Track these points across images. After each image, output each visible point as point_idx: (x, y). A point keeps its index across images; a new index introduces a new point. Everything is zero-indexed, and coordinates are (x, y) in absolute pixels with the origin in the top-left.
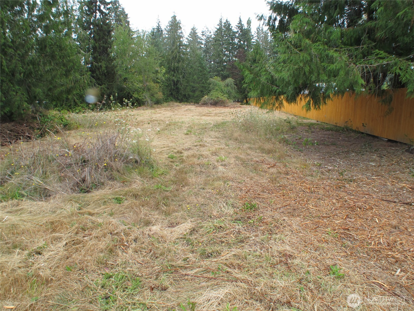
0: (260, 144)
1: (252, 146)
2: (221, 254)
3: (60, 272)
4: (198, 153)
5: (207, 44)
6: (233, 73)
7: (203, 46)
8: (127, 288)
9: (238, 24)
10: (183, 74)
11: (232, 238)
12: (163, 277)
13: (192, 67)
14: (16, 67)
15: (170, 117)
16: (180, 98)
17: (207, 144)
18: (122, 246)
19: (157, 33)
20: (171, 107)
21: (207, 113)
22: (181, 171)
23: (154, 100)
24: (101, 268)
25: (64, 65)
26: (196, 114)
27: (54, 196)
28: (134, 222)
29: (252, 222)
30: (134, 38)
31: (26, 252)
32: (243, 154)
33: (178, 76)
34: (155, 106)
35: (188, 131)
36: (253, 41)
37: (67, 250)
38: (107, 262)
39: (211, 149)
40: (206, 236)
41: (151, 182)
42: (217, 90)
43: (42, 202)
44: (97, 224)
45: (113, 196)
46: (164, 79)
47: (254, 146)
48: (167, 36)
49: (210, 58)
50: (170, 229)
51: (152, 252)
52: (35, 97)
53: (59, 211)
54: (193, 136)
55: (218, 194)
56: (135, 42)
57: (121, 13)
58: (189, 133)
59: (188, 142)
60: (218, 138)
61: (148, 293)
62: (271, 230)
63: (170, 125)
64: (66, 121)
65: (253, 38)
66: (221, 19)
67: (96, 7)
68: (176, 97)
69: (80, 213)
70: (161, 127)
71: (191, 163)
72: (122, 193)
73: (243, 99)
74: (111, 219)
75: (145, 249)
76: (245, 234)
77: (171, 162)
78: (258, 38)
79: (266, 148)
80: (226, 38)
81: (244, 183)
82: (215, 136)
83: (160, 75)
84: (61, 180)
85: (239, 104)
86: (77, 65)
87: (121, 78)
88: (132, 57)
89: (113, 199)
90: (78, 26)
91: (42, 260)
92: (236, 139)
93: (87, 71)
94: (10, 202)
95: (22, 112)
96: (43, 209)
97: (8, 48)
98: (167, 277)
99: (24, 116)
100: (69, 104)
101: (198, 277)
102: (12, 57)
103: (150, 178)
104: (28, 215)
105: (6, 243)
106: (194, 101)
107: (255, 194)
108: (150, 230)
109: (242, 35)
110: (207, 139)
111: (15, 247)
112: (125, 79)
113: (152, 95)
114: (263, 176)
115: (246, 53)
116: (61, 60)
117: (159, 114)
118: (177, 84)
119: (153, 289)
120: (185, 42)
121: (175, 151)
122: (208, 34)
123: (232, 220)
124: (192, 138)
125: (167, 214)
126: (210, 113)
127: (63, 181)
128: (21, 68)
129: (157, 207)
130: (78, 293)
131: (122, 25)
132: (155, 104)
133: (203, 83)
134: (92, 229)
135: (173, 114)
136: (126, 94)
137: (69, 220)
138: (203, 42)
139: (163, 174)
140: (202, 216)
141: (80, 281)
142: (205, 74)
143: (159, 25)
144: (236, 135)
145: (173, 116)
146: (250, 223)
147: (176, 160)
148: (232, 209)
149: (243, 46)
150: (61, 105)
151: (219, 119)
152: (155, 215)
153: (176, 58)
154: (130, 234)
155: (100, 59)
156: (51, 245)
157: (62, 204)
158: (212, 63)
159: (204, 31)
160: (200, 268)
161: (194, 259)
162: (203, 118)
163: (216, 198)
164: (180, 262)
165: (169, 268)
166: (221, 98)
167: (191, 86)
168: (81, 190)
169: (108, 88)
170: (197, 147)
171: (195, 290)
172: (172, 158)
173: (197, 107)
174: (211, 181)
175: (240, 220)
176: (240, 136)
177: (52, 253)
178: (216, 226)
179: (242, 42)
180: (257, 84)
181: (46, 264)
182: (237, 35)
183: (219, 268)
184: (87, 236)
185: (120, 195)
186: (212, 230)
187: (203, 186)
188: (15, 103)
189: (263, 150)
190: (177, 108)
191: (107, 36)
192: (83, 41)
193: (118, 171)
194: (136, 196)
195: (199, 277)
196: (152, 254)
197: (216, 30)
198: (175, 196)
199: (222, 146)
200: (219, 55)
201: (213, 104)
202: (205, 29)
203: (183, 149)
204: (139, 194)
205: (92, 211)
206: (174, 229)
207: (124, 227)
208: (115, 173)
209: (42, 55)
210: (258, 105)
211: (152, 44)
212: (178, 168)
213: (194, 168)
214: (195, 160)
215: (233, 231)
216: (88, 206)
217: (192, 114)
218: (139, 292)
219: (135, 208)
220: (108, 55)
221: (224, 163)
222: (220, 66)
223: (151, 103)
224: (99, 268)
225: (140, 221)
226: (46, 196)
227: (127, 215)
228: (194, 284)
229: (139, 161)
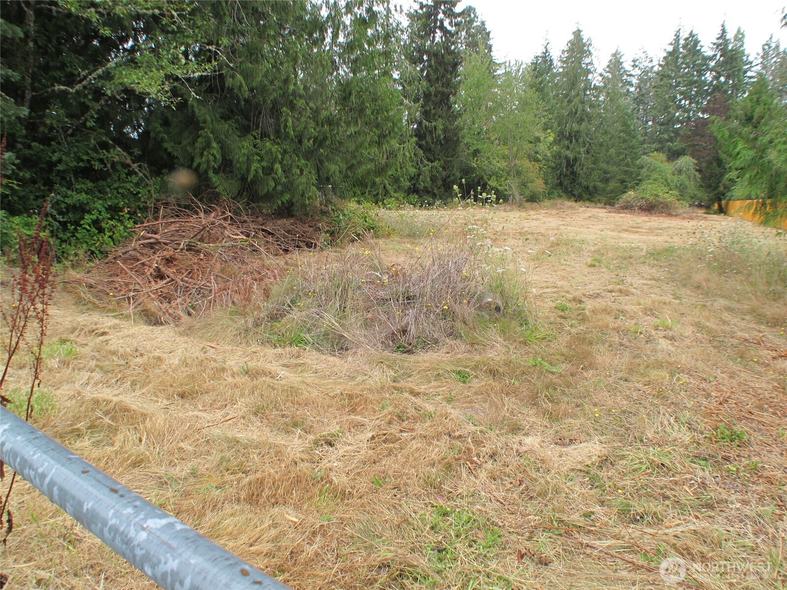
0: (755, 303)
1: (735, 305)
2: (662, 521)
3: (363, 485)
4: (614, 306)
5: (642, 85)
6: (694, 145)
7: (632, 89)
8: (475, 541)
9: (718, 39)
10: (587, 145)
11: (687, 494)
12: (543, 538)
13: (606, 133)
14: (305, 128)
15: (558, 229)
16: (576, 192)
17: (634, 290)
18: (468, 462)
19: (541, 66)
20: (557, 209)
21: (632, 227)
22: (580, 339)
23: (527, 193)
24: (431, 493)
25: (378, 126)
26: (608, 227)
27: (354, 351)
28: (490, 422)
29: (735, 469)
30: (499, 75)
31: (311, 437)
32: (712, 320)
33: (577, 149)
34: (528, 205)
35: (595, 260)
36: (749, 74)
37: (374, 449)
38: (442, 486)
39: (642, 301)
40: (632, 477)
41: (523, 351)
42: (655, 180)
43: (334, 358)
44: (424, 413)
45: (454, 368)
46: (549, 155)
47: (738, 306)
48: (561, 70)
49: (646, 115)
50: (558, 448)
51: (524, 485)
52: (328, 179)
53: (360, 378)
54: (604, 270)
55: (658, 397)
56: (499, 83)
57: (477, 29)
58: (597, 264)
59: (595, 282)
60: (657, 280)
61: (513, 562)
62: (780, 498)
63: (558, 244)
64: (371, 222)
65: (749, 69)
66: (678, 31)
67: (435, 23)
68: (570, 189)
69: (394, 388)
70: (540, 247)
71: (600, 323)
72: (469, 363)
73: (712, 201)
74: (449, 409)
75: (509, 477)
76: (715, 492)
77: (561, 317)
78: (764, 67)
79: (768, 313)
80: (686, 70)
81: (715, 383)
82: (650, 274)
83: (542, 147)
84: (368, 324)
85: (701, 212)
86: (399, 125)
87: (469, 149)
88: (492, 111)
89: (454, 372)
90: (403, 57)
91: (334, 456)
92: (698, 287)
93: (411, 136)
94: (288, 349)
95: (307, 202)
96: (335, 369)
97: (298, 98)
98: (549, 539)
99: (308, 209)
100: (375, 193)
101: (612, 556)
102: (300, 113)
103: (520, 342)
104: (312, 375)
105: (283, 416)
106: (604, 199)
107: (741, 411)
108: (521, 444)
109: (725, 63)
110: (634, 281)
111: (295, 425)
112: (476, 153)
113: (524, 185)
114: (759, 374)
115: (730, 102)
116: (372, 117)
117: (535, 222)
118: (572, 166)
119: (522, 557)
120: (596, 80)
121: (570, 296)
122: (646, 64)
123: (689, 457)
124: (602, 274)
125: (553, 417)
126: (638, 227)
127: (370, 326)
128: (313, 130)
129: (533, 400)
130: (391, 527)
131: (477, 52)
132: (528, 201)
133: (627, 165)
134: (415, 420)
135: (562, 223)
136: (476, 179)
137: (377, 396)
138: (635, 81)
139: (545, 338)
140: (622, 435)
141: (395, 507)
142: (633, 147)
143: (547, 50)
144: (698, 277)
145: (562, 227)
146: (729, 471)
147: (570, 315)
148: (688, 434)
149: (725, 87)
150: (363, 194)
151: (660, 241)
152: (529, 417)
153: (576, 113)
154: (483, 443)
155: (435, 115)
156: (348, 434)
157: (367, 367)
158: (650, 123)
159: (637, 57)
160: (618, 539)
161: (606, 519)
162: (624, 235)
163: (652, 404)
164: (576, 518)
165: (556, 524)
166: (664, 198)
167: (601, 170)
168: (398, 348)
169: (444, 168)
170: (613, 294)
171: (606, 582)
172: (563, 310)
173: (610, 212)
174: (642, 367)
175: (705, 459)
176: (707, 280)
177: (350, 447)
178: (653, 461)
179: (722, 79)
180: (762, 171)
181: (340, 464)
182: (712, 64)
183: (658, 550)
184: (408, 432)
185: (466, 367)
186: (644, 467)
187: (625, 375)
188: (298, 186)
189: (760, 318)
190: (570, 211)
191: (451, 73)
192: (410, 83)
193: (465, 323)
194: (493, 373)
195: (615, 557)
196: (523, 490)
197: (665, 55)
198: (569, 385)
199: (668, 298)
200: (667, 107)
201: (645, 209)
202: (640, 55)
203: (584, 295)
204: (501, 370)
205: (417, 389)
206: (565, 449)
207: (473, 428)
208: (459, 325)
209: (345, 109)
210: (757, 217)
211: (531, 86)
212: (573, 331)
213: (606, 334)
214: (609, 319)
215: (691, 480)
216: (409, 377)
217: (600, 227)
218: (497, 555)
219: (493, 395)
220: (450, 107)
221: (670, 333)
222: (666, 131)
223: (520, 199)
224: (428, 493)
225: (502, 422)
226: (342, 348)
227: (477, 406)
228: (603, 568)
229: (502, 308)
